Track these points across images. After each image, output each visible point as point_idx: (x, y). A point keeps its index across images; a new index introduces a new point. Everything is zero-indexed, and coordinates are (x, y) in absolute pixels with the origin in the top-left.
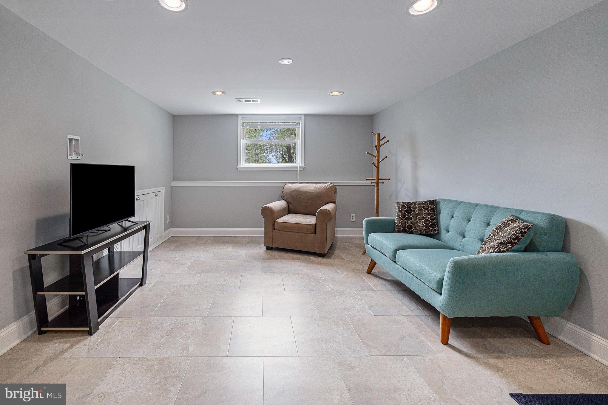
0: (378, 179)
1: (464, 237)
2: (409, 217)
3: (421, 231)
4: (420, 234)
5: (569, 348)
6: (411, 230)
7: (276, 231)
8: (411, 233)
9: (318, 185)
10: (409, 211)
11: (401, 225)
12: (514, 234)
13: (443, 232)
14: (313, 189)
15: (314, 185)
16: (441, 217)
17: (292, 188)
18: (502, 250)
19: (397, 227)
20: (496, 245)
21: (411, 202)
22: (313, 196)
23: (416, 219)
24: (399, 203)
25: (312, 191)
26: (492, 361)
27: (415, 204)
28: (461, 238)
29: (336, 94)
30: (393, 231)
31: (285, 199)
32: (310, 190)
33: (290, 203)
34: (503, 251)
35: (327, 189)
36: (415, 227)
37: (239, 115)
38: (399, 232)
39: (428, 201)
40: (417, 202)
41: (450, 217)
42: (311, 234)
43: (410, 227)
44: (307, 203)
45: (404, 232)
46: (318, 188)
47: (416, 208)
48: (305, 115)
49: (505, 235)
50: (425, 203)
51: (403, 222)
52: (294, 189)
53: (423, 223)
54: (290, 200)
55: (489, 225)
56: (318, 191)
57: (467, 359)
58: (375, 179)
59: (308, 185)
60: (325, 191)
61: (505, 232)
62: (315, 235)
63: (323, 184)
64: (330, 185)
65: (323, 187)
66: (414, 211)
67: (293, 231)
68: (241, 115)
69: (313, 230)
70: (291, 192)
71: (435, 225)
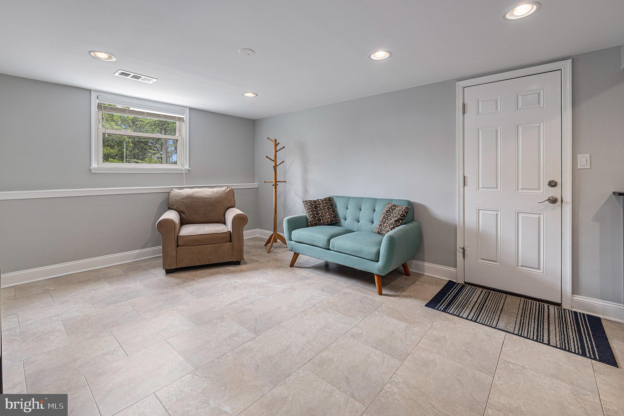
0: (276, 182)
1: (359, 222)
2: (317, 212)
3: (327, 222)
4: (327, 225)
5: (416, 274)
6: (321, 223)
7: (180, 247)
8: (320, 225)
9: (215, 190)
10: (316, 207)
11: (312, 220)
12: (401, 214)
13: (342, 221)
14: (210, 194)
15: (210, 190)
16: (338, 209)
17: (183, 195)
18: (398, 224)
19: (310, 222)
20: (393, 222)
21: (315, 199)
22: (212, 202)
23: (322, 213)
24: (306, 201)
25: (210, 197)
26: (404, 293)
27: (319, 202)
28: (357, 223)
29: (250, 95)
30: (308, 226)
31: (175, 208)
32: (207, 195)
33: (184, 213)
34: (399, 226)
35: (226, 194)
36: (322, 220)
37: (92, 92)
38: (312, 226)
39: (326, 198)
40: (319, 200)
41: (346, 209)
42: (225, 242)
43: (319, 220)
44: (205, 210)
45: (316, 225)
46: (216, 193)
47: (320, 204)
48: (189, 108)
49: (396, 215)
50: (325, 199)
51: (314, 217)
52: (186, 195)
53: (328, 216)
54: (181, 209)
55: (375, 211)
56: (217, 195)
57: (397, 298)
58: (273, 181)
59: (202, 190)
60: (224, 195)
61: (395, 214)
62: (231, 242)
63: (220, 188)
64: (227, 189)
65: (221, 191)
66: (319, 207)
67: (205, 243)
68: (96, 91)
69: (229, 238)
70: (183, 199)
71: (336, 216)
